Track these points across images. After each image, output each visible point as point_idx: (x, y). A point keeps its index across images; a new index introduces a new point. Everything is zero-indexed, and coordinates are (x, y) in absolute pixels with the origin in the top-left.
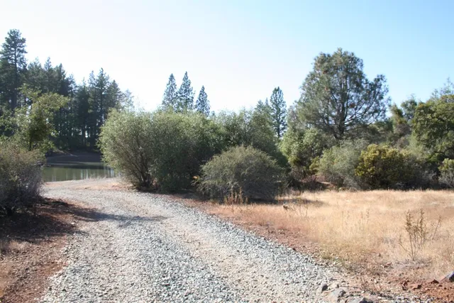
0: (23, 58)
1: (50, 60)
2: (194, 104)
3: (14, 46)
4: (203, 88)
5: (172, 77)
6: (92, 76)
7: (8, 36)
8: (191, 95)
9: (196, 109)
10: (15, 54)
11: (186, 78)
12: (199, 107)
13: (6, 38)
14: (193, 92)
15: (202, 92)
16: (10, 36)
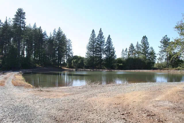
0: (24, 21)
1: (36, 24)
2: (105, 43)
3: (20, 16)
4: (109, 36)
5: (93, 31)
6: (55, 31)
7: (17, 11)
8: (103, 39)
9: (106, 46)
10: (20, 19)
11: (101, 31)
12: (107, 45)
13: (16, 12)
14: (104, 38)
15: (109, 38)
16: (18, 11)
